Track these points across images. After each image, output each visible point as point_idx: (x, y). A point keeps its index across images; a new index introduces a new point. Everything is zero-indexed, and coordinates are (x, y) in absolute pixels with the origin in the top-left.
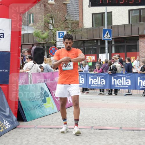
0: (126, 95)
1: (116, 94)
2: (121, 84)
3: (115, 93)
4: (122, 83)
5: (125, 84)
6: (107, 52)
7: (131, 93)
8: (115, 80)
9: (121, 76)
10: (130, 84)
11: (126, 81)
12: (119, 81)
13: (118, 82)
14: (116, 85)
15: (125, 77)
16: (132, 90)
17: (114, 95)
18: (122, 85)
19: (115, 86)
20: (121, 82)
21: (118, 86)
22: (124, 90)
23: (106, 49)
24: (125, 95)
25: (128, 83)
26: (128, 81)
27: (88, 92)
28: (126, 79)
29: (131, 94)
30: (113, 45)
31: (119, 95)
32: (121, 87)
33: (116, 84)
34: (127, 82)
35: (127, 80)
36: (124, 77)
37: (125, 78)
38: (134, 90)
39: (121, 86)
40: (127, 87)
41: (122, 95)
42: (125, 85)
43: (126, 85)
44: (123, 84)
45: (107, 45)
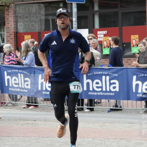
0: (112, 110)
1: (92, 110)
2: (100, 89)
3: (89, 107)
4: (102, 87)
5: (108, 90)
6: (76, 26)
7: (121, 107)
8: (90, 81)
9: (101, 73)
10: (117, 89)
11: (111, 84)
12: (97, 83)
13: (95, 85)
14: (91, 91)
15: (108, 75)
16: (122, 101)
17: (87, 110)
18: (102, 91)
19: (90, 93)
20: (100, 85)
21: (95, 94)
22: (107, 100)
23: (74, 19)
24: (108, 112)
25: (114, 88)
26: (115, 83)
27: (37, 106)
28: (110, 80)
29: (121, 110)
30: (96, 11)
31: (97, 111)
32: (100, 95)
33: (91, 89)
34: (112, 86)
35: (112, 81)
36: (106, 75)
37: (108, 77)
38: (126, 101)
39: (102, 94)
40: (111, 94)
41: (103, 111)
42: (108, 92)
43: (110, 91)
44: (104, 89)
45: (76, 13)
